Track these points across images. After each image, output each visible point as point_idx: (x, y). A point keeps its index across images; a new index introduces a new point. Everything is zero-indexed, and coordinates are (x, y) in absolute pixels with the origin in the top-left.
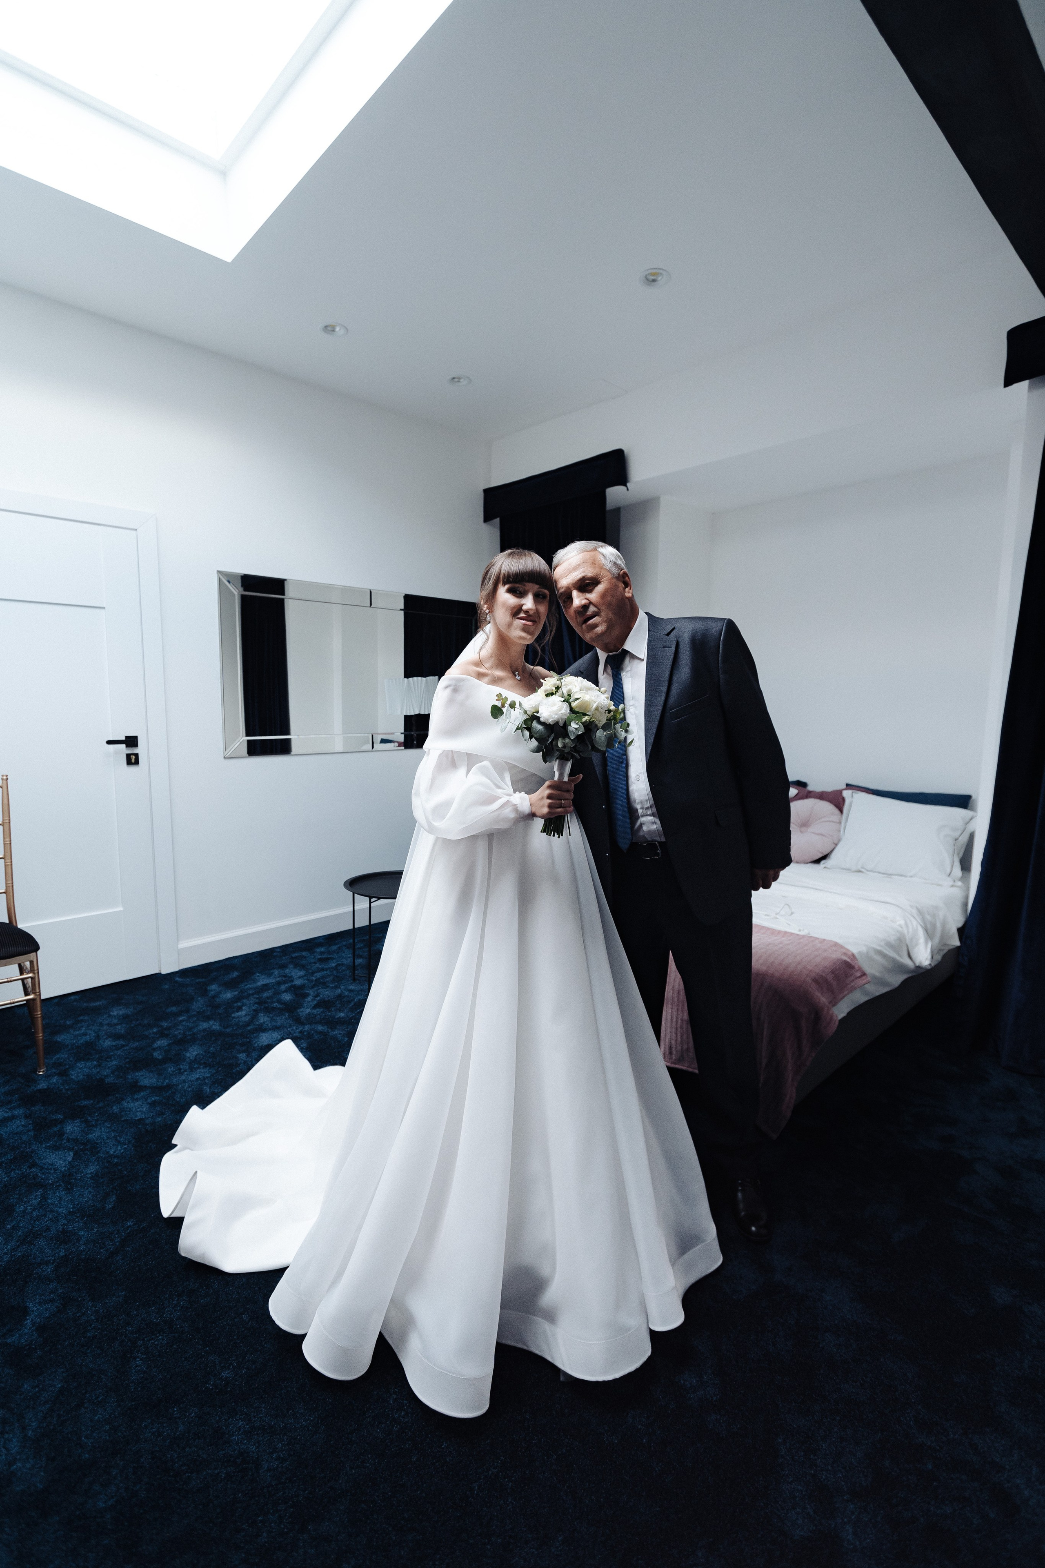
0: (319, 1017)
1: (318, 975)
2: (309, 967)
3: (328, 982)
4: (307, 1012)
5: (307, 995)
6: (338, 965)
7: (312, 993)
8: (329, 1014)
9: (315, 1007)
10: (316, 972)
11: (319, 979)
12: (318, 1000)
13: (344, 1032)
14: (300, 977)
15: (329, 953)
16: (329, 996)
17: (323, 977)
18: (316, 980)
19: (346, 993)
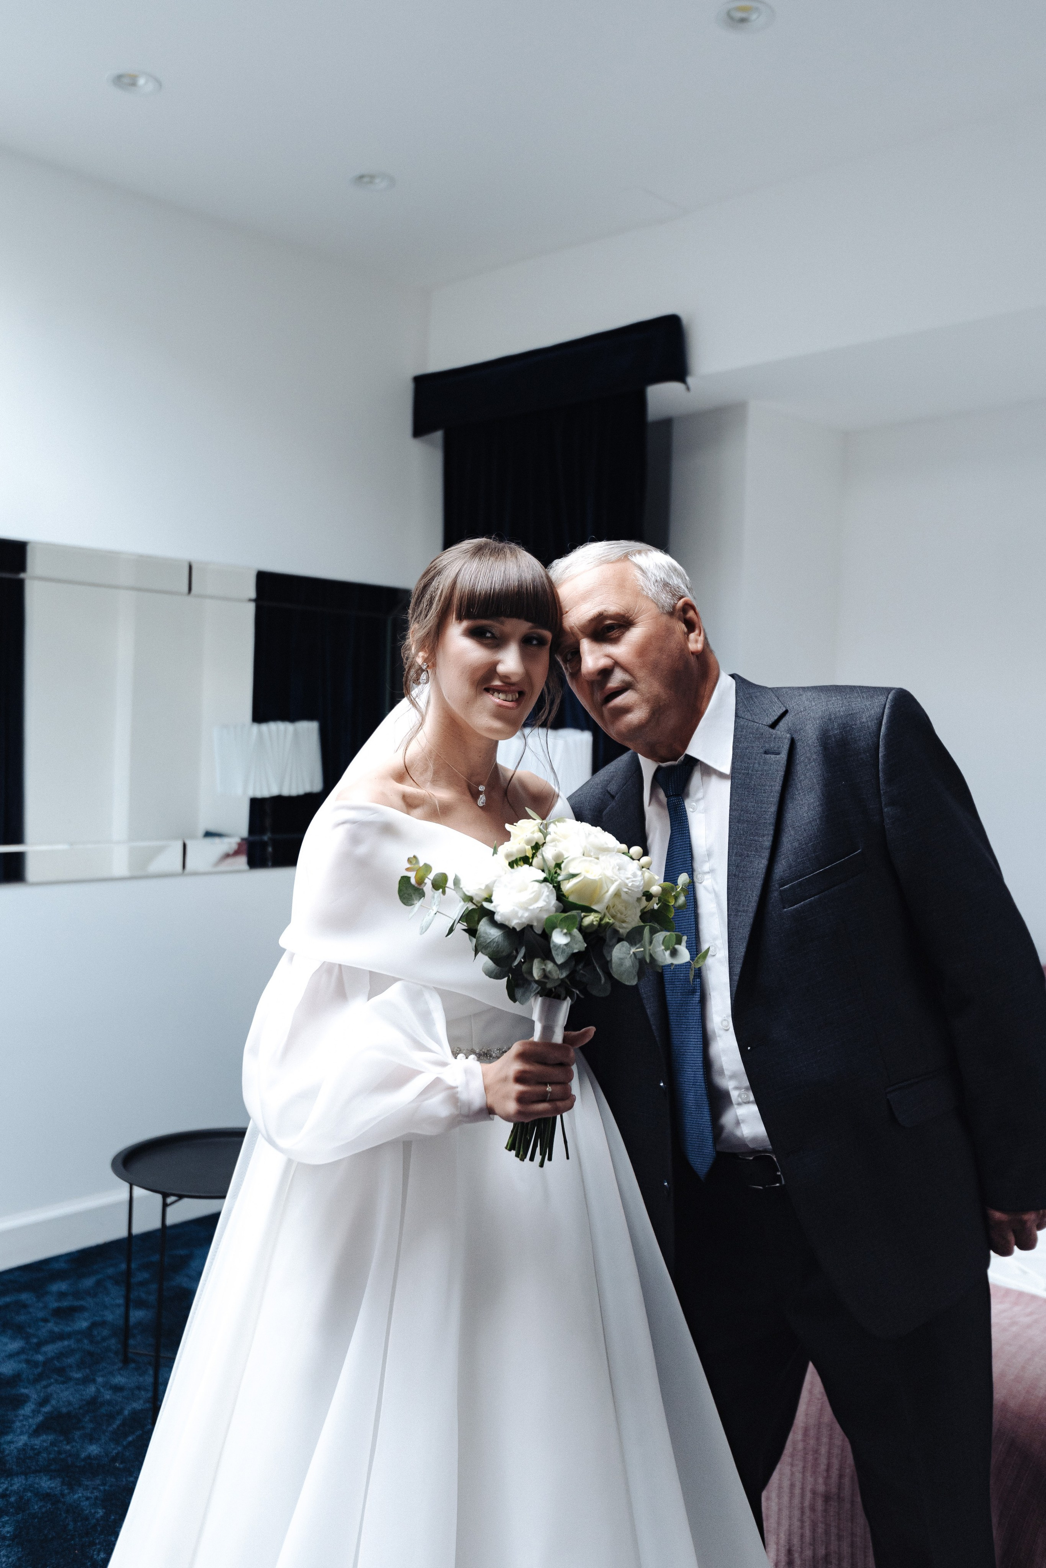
0: (45, 1455)
1: (50, 1349)
2: (31, 1331)
3: (71, 1366)
4: (20, 1444)
5: (19, 1401)
6: (94, 1325)
7: (33, 1393)
8: (68, 1447)
9: (37, 1431)
10: (46, 1342)
11: (53, 1359)
12: (47, 1413)
13: (96, 1494)
14: (11, 1356)
15: (77, 1295)
16: (70, 1403)
17: (60, 1355)
18: (45, 1363)
19: (108, 1395)
